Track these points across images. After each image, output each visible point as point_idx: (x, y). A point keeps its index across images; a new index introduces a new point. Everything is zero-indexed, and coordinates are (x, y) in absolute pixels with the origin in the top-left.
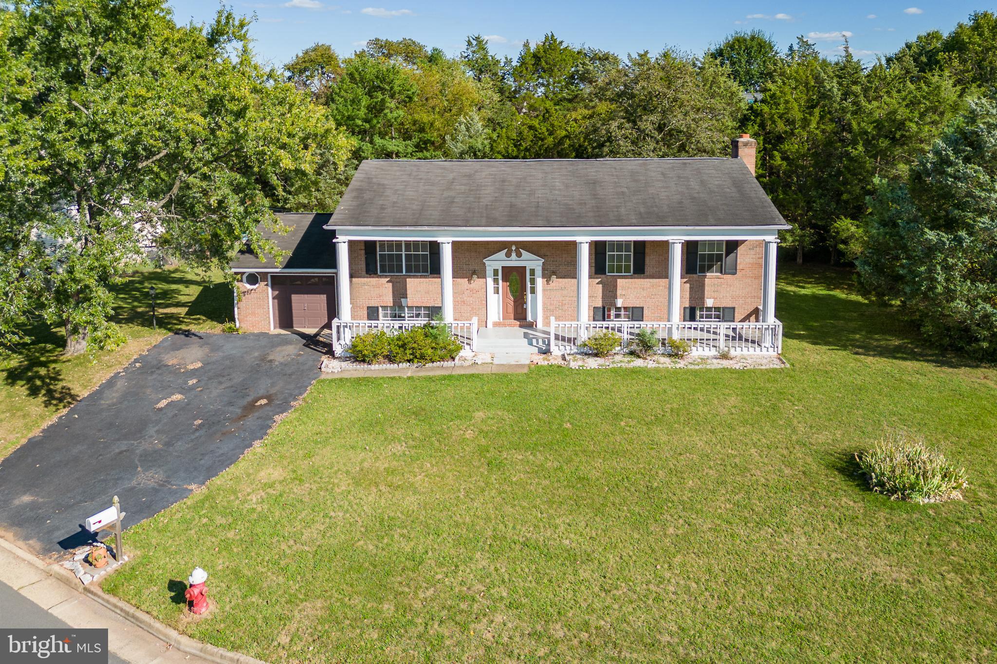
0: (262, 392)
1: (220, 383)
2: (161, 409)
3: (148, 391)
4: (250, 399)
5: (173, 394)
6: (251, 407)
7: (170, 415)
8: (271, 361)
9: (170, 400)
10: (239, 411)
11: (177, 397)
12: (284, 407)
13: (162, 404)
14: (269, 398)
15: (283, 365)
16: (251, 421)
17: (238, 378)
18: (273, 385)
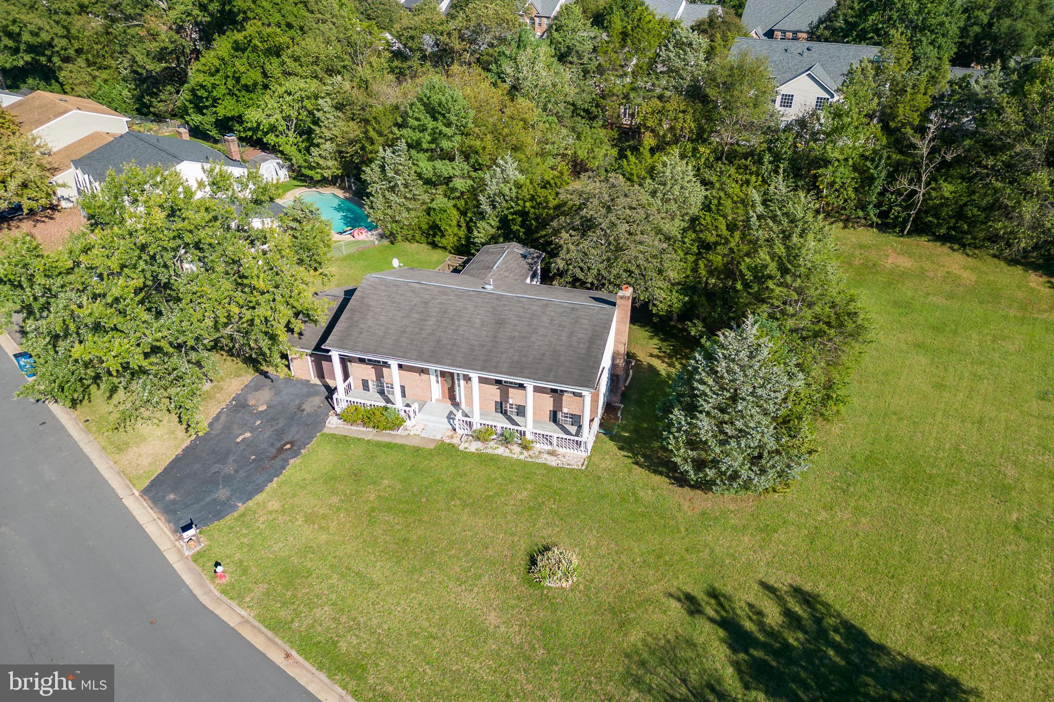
0: (290, 438)
1: (272, 426)
2: (238, 443)
3: (235, 426)
4: (283, 442)
5: (246, 431)
6: (281, 450)
7: (242, 448)
8: (303, 411)
9: (243, 437)
10: (274, 451)
11: (248, 435)
12: (296, 454)
13: (239, 440)
14: (292, 443)
15: (309, 415)
16: (278, 462)
17: (282, 422)
18: (297, 432)
